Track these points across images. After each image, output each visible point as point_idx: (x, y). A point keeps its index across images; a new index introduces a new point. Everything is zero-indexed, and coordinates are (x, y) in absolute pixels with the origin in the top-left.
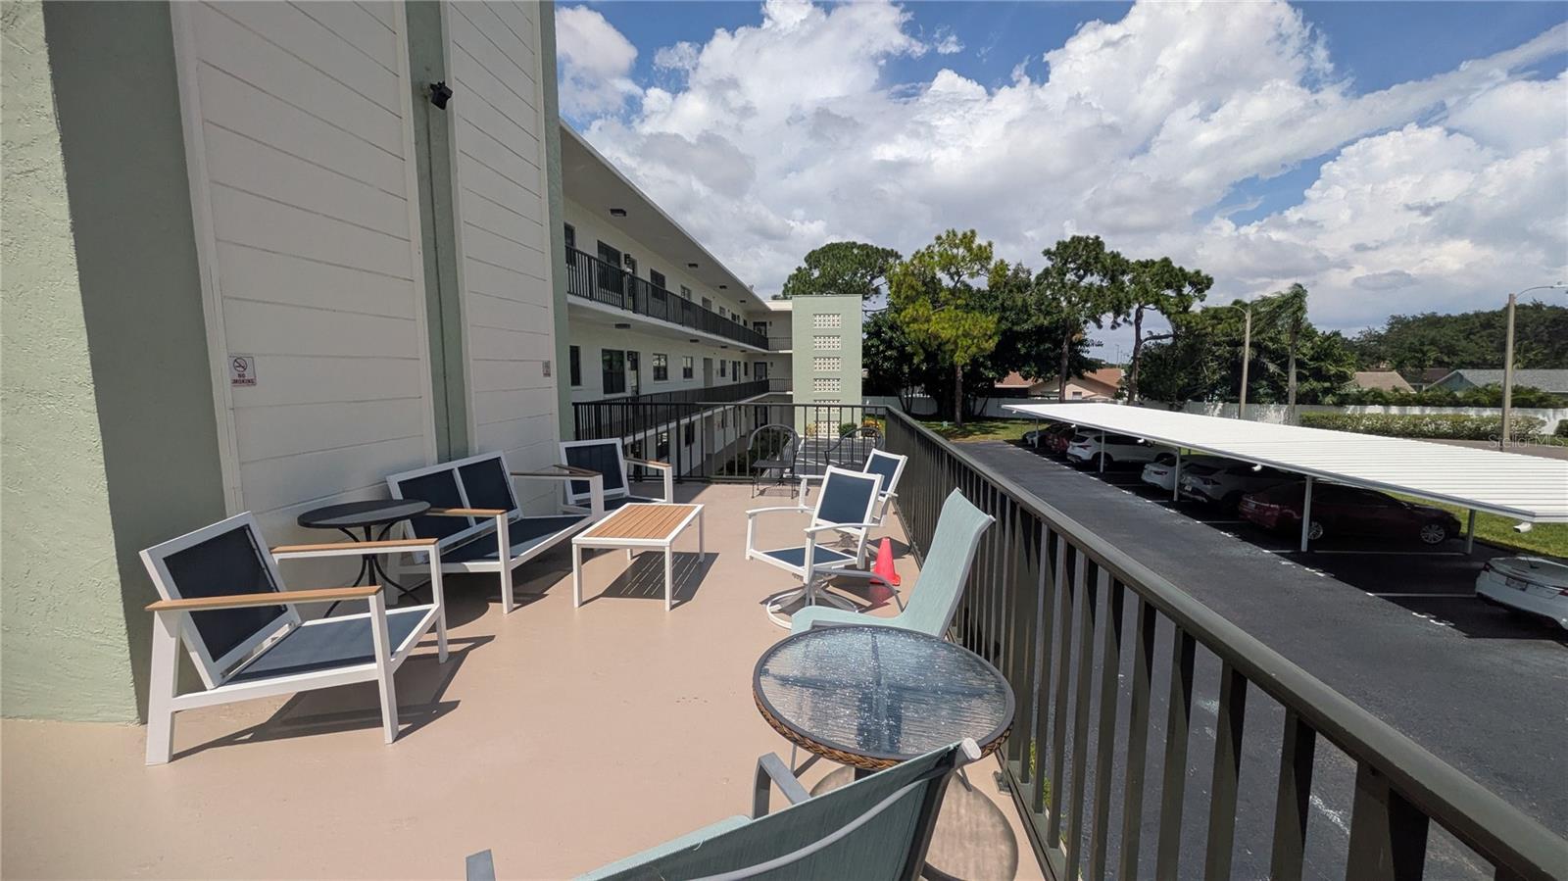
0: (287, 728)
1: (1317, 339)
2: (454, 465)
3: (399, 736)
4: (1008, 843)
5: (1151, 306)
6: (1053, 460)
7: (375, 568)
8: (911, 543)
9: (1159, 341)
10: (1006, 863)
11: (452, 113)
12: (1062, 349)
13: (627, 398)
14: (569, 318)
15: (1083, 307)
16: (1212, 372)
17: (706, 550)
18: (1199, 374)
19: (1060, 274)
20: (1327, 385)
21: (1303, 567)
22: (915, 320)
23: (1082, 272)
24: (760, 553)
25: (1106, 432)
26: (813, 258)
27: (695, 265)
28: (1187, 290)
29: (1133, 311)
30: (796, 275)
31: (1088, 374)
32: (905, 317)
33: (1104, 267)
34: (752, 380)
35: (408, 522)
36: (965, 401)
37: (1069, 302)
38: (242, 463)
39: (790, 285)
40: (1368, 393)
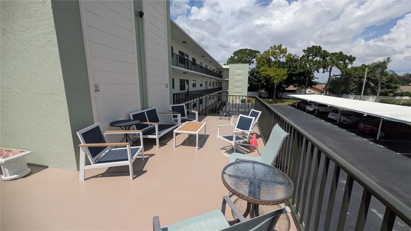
0: (109, 174)
1: (389, 76)
2: (145, 111)
3: (134, 178)
4: (288, 221)
5: (335, 66)
6: (302, 111)
7: (127, 137)
8: (261, 135)
9: (336, 77)
10: (287, 226)
11: (144, 19)
12: (306, 79)
13: (186, 92)
14: (172, 71)
15: (314, 66)
16: (353, 86)
17: (206, 134)
18: (348, 87)
19: (307, 57)
20: (391, 90)
21: (377, 144)
22: (263, 71)
23: (314, 56)
24: (221, 137)
25: (318, 103)
26: (235, 53)
27: (204, 56)
28: (347, 61)
29: (329, 68)
30: (231, 58)
31: (314, 86)
32: (261, 70)
33: (321, 54)
34: (218, 87)
35: (135, 126)
36: (276, 93)
37: (310, 65)
38: (97, 111)
39: (229, 61)
40: (404, 93)
